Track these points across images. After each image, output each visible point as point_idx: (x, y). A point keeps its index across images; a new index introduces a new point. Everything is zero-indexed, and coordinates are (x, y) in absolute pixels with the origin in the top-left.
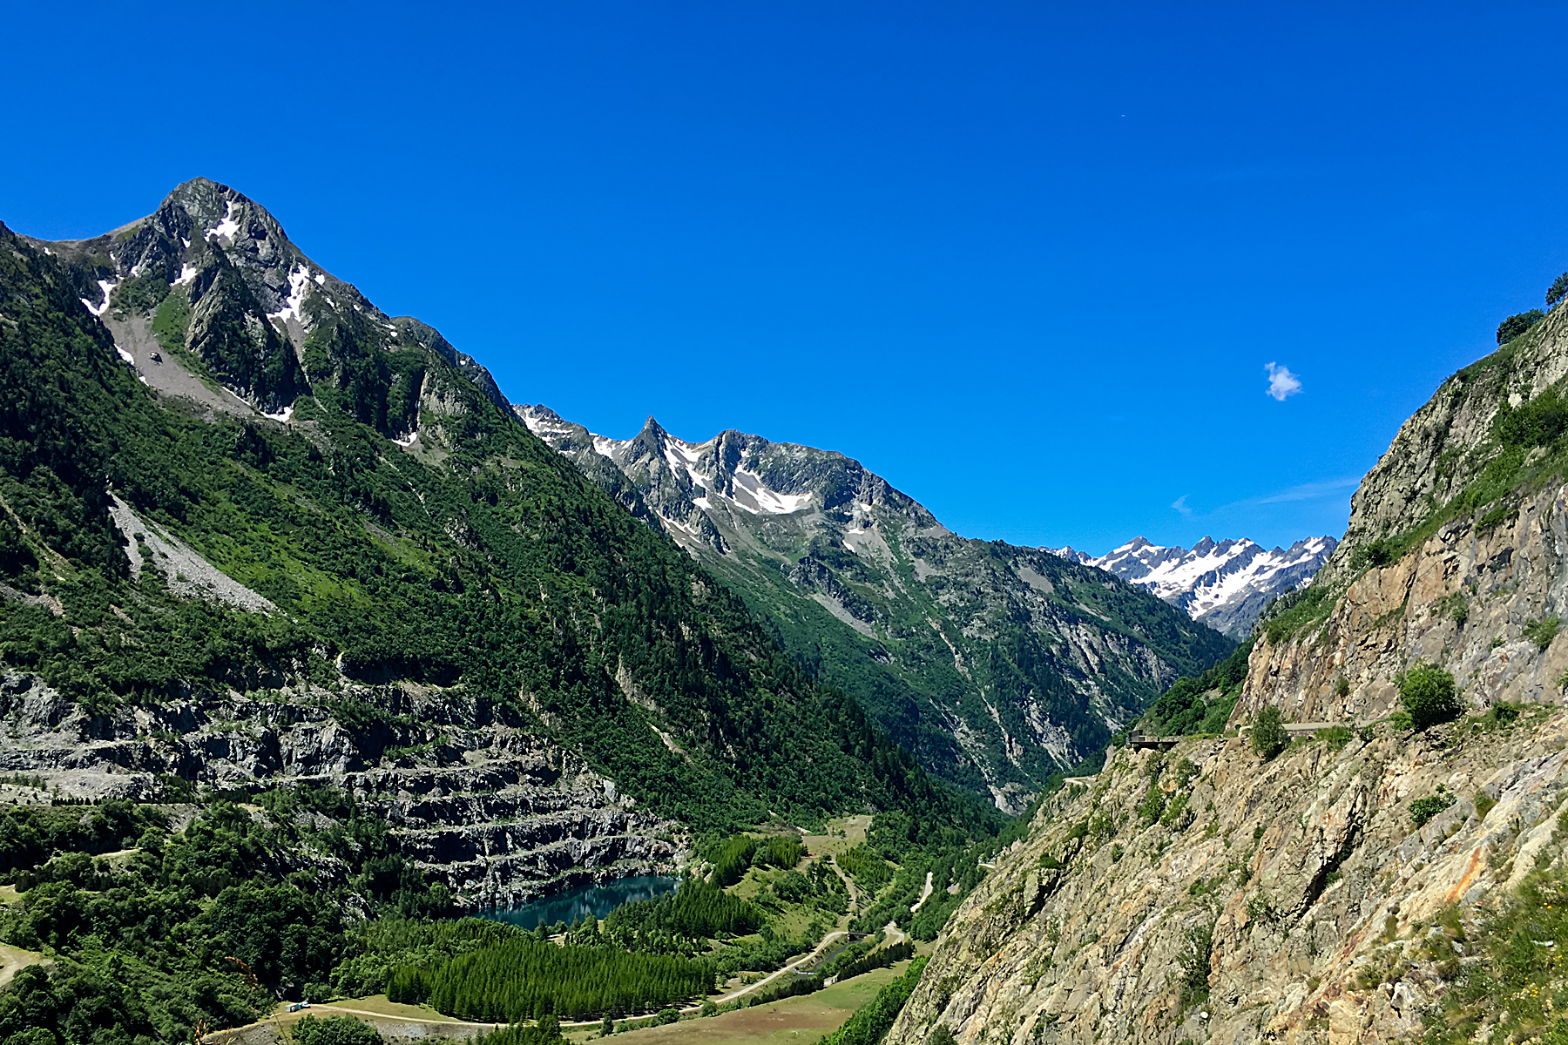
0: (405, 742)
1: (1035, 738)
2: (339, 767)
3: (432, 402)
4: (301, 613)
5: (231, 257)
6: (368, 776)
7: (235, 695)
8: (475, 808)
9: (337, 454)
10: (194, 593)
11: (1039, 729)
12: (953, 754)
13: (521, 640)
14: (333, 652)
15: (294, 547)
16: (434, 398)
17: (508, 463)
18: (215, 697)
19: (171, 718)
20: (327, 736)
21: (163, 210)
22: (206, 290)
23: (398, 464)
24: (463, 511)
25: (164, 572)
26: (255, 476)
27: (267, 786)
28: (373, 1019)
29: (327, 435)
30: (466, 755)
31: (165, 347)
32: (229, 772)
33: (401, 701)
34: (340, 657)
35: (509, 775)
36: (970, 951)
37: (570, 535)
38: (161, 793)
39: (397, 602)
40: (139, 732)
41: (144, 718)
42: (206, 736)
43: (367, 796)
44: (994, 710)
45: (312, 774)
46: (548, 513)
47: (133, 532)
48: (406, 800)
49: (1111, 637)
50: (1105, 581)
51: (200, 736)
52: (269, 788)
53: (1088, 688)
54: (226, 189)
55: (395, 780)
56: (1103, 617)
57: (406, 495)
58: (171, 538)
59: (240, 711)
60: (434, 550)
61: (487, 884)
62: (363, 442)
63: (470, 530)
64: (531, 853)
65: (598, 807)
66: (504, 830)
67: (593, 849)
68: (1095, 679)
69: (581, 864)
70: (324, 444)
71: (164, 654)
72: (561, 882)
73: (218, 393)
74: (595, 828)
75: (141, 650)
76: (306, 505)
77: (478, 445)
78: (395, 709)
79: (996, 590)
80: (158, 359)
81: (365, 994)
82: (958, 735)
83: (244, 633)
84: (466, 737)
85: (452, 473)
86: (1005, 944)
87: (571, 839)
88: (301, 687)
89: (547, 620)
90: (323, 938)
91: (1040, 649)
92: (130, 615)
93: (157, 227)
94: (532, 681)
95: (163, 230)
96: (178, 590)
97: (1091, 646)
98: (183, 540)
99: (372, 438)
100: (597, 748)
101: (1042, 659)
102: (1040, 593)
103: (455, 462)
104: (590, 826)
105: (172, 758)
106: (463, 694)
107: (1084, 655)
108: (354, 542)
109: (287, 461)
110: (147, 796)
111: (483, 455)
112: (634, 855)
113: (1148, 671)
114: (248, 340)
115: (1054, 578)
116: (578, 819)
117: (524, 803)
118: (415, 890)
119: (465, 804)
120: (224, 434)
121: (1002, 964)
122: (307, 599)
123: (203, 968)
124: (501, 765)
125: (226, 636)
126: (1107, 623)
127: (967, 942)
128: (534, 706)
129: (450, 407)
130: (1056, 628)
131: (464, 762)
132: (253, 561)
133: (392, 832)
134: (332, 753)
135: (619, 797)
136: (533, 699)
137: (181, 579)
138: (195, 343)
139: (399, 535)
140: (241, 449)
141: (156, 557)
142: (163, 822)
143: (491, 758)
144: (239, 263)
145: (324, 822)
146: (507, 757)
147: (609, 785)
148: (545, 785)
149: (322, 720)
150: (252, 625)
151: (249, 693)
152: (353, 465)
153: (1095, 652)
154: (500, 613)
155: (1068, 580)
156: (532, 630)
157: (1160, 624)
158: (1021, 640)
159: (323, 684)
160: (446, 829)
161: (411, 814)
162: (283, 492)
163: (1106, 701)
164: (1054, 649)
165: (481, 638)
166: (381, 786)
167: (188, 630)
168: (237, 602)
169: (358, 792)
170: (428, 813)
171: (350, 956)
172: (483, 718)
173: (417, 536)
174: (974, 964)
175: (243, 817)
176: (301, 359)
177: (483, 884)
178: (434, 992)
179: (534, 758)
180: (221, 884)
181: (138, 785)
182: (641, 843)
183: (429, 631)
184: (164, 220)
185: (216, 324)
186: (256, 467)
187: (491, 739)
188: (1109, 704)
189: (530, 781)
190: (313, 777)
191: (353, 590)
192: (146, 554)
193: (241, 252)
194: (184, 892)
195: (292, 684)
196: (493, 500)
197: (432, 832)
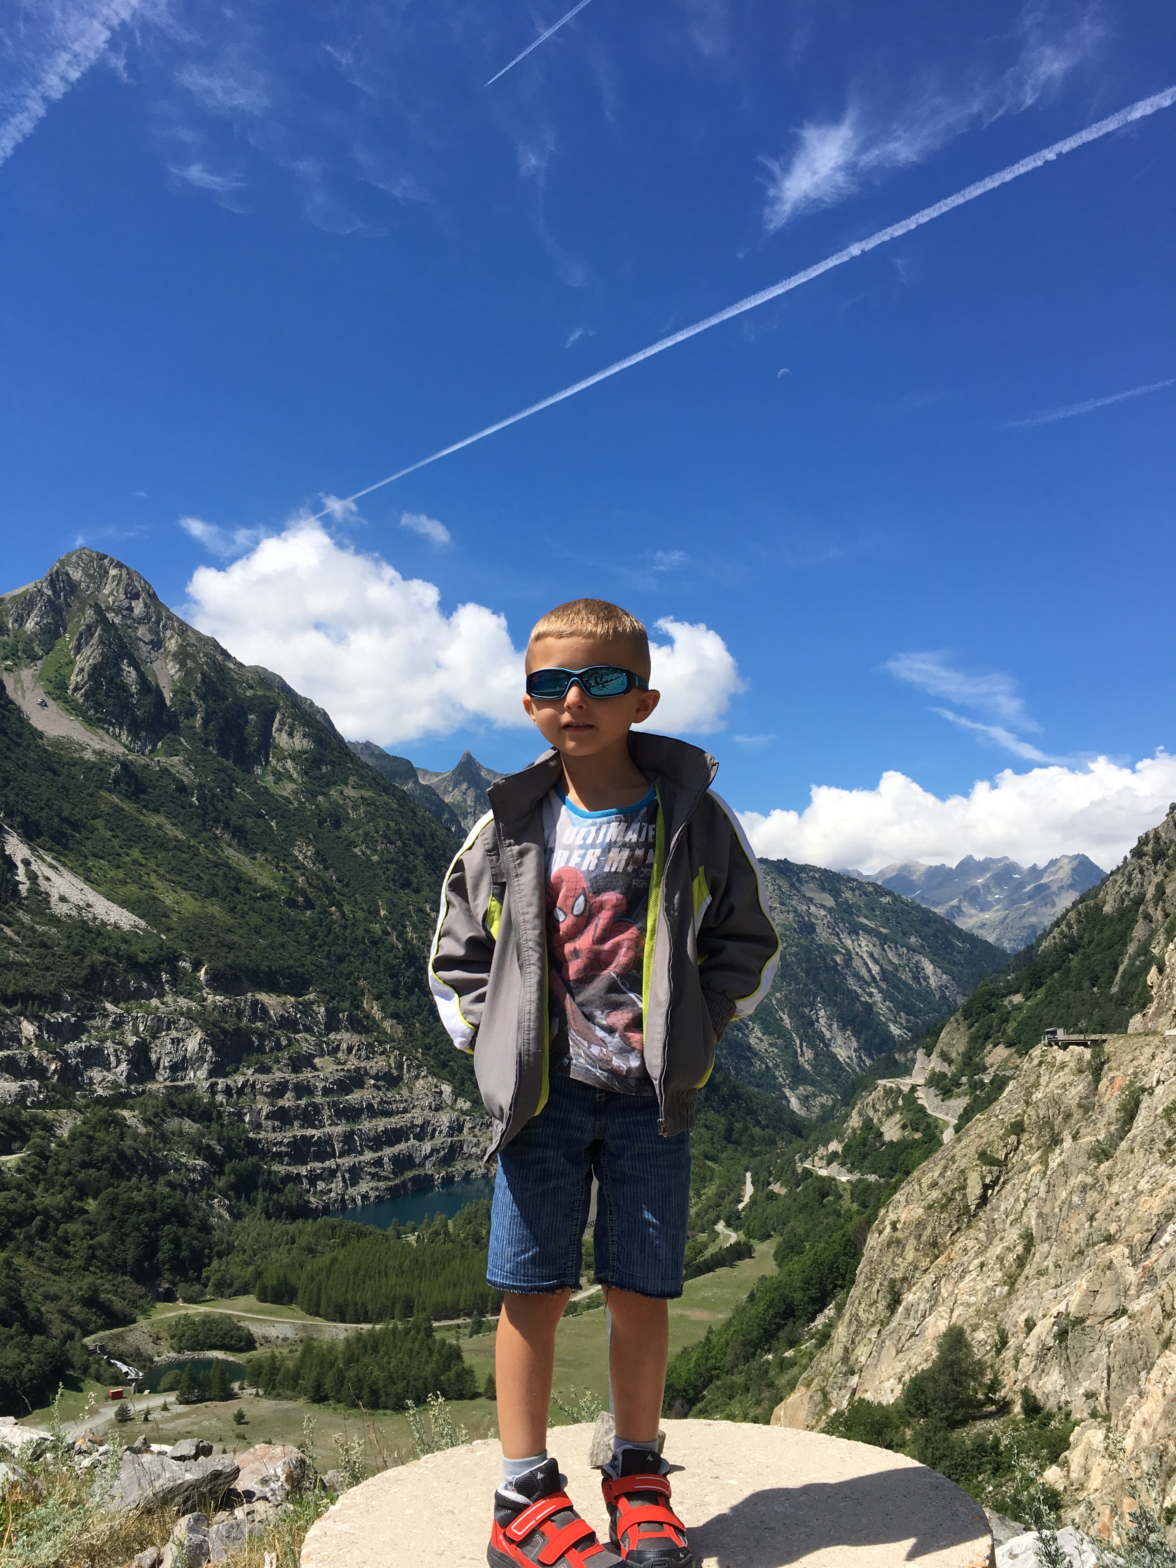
0: (261, 1050)
1: (824, 1043)
2: (202, 1073)
3: (282, 739)
4: (169, 930)
5: (110, 616)
6: (229, 1082)
7: (109, 1006)
8: (326, 1113)
9: (200, 786)
10: (74, 913)
11: (828, 1035)
12: (748, 1058)
13: (365, 954)
14: (197, 966)
15: (162, 871)
16: (284, 735)
17: (349, 792)
18: (92, 1009)
19: (53, 1028)
20: (192, 1044)
21: (51, 575)
22: (87, 643)
23: (253, 794)
24: (311, 836)
25: (47, 894)
26: (128, 806)
27: (138, 1093)
28: (243, 1319)
29: (191, 769)
30: (317, 1061)
31: (49, 693)
32: (103, 1080)
33: (259, 1011)
34: (203, 971)
35: (356, 1080)
36: (917, 1250)
37: (406, 857)
38: (44, 1100)
39: (255, 919)
40: (24, 1042)
41: (28, 1029)
42: (83, 1045)
43: (227, 1100)
44: (785, 1017)
45: (177, 1080)
46: (385, 836)
47: (19, 859)
48: (264, 1106)
49: (889, 947)
50: (882, 896)
51: (79, 1045)
52: (140, 1094)
53: (871, 995)
54: (105, 557)
55: (253, 1086)
56: (882, 929)
57: (260, 821)
58: (54, 863)
59: (114, 1022)
60: (285, 871)
61: (337, 1185)
62: (223, 775)
63: (317, 853)
64: (377, 1155)
65: (437, 1110)
66: (352, 1133)
67: (433, 1151)
68: (878, 987)
69: (422, 1165)
70: (188, 776)
71: (48, 969)
72: (404, 1183)
73: (96, 734)
74: (434, 1130)
75: (27, 965)
76: (174, 832)
77: (323, 776)
78: (254, 1018)
79: (782, 904)
80: (43, 704)
81: (235, 1295)
82: (753, 1041)
83: (119, 949)
84: (316, 1045)
85: (300, 802)
86: (952, 1243)
87: (412, 1141)
88: (169, 999)
89: (388, 934)
90: (196, 1238)
91: (825, 959)
92: (18, 934)
93: (45, 591)
94: (375, 991)
95: (50, 593)
96: (60, 909)
97: (871, 955)
98: (64, 865)
99: (230, 772)
100: (435, 1054)
101: (828, 969)
102: (823, 906)
103: (303, 792)
104: (430, 1129)
105: (53, 1067)
106: (313, 1003)
107: (866, 964)
108: (216, 865)
109: (156, 792)
110: (33, 1102)
111: (327, 786)
112: (470, 1156)
113: (926, 978)
114: (124, 688)
115: (836, 893)
116: (419, 1122)
117: (370, 1106)
118: (272, 1192)
119: (317, 1109)
120: (101, 769)
121: (954, 1264)
122: (175, 917)
123: (86, 1269)
124: (349, 1071)
125: (104, 951)
126: (886, 934)
127: (912, 1243)
128: (377, 1014)
129: (300, 743)
130: (840, 939)
131: (315, 1068)
132: (126, 883)
133: (251, 1135)
134: (197, 1060)
135: (456, 1100)
136: (375, 1008)
137: (63, 899)
138: (76, 689)
139: (255, 858)
140: (116, 781)
141: (41, 881)
142: (48, 1127)
143: (338, 1064)
144: (116, 621)
145: (189, 1126)
146: (353, 1063)
147: (447, 1089)
148: (388, 1090)
149: (187, 1029)
150: (125, 941)
151: (122, 1005)
152: (214, 795)
153: (876, 961)
154: (345, 927)
155: (847, 895)
156: (374, 943)
157: (934, 935)
158: (808, 951)
159: (189, 995)
160: (299, 1134)
161: (267, 1117)
162: (154, 820)
163: (889, 1008)
164: (838, 959)
165: (329, 953)
166: (241, 1091)
167: (68, 947)
168: (112, 920)
169: (220, 1098)
170: (283, 1117)
171: (220, 1255)
172: (332, 1024)
173: (270, 859)
174: (924, 1264)
175: (120, 1123)
176: (168, 703)
177: (333, 1185)
178: (300, 1293)
179: (378, 1064)
180: (102, 1185)
181: (25, 1092)
182: (477, 1145)
183: (282, 945)
184: (52, 584)
185: (96, 672)
186: (129, 798)
187: (338, 1046)
188: (890, 1010)
189: (375, 1086)
190: (179, 1083)
191: (215, 909)
192: (32, 877)
193: (118, 611)
194: (68, 1193)
195: (161, 996)
196: (337, 825)
197: (287, 1136)
